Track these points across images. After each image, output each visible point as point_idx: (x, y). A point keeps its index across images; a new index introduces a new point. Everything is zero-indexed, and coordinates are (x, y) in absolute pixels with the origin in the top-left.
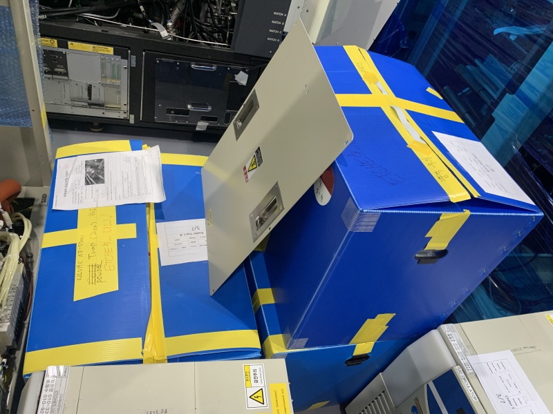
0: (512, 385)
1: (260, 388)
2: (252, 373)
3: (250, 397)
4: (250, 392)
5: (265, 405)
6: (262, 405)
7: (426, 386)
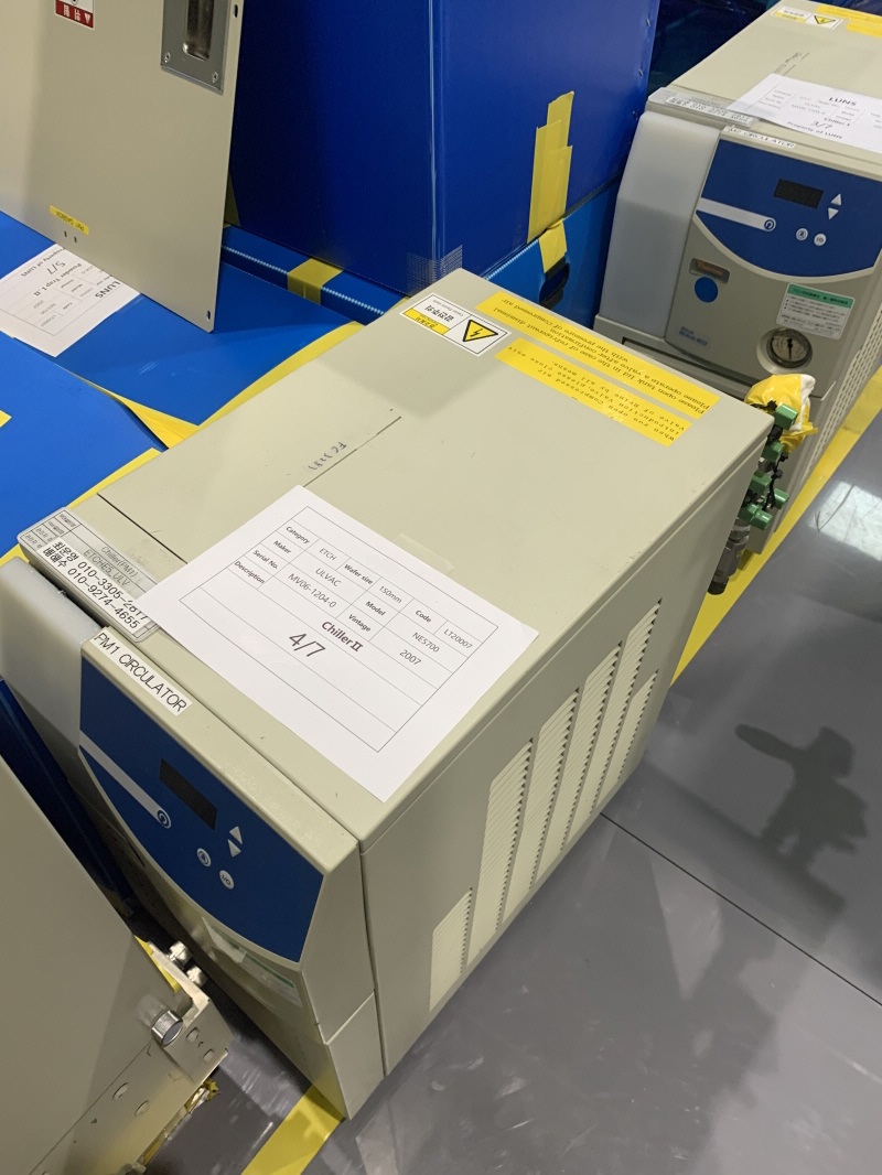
0: (818, 104)
1: (467, 322)
2: (429, 314)
3: (464, 340)
4: (457, 334)
5: (501, 334)
6: (496, 337)
7: (696, 216)
